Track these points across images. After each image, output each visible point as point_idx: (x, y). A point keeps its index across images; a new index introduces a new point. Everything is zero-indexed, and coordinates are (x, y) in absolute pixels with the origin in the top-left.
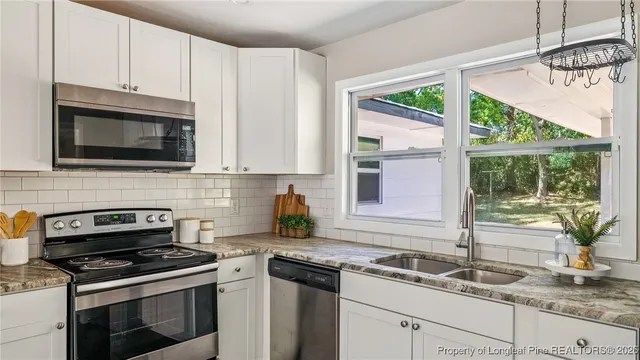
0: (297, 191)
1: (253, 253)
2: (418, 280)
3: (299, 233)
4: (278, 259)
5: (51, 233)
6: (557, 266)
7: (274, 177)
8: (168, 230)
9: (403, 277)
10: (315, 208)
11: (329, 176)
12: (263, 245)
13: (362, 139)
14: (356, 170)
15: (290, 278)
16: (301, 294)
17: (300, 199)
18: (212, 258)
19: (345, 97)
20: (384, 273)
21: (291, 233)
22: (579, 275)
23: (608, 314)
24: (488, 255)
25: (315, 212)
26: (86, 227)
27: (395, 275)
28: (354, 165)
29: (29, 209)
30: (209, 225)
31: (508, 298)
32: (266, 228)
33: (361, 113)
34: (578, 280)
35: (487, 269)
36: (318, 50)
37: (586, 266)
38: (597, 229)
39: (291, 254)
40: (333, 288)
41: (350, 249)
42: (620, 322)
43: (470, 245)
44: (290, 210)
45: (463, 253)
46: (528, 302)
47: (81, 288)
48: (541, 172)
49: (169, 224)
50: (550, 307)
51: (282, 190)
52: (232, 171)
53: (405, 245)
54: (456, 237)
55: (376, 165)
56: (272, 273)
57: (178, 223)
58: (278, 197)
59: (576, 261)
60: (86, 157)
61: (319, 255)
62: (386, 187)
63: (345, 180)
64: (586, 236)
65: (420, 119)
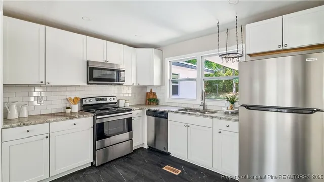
0: (153, 91)
1: (142, 109)
2: (189, 114)
3: (154, 104)
4: (149, 110)
5: (84, 103)
6: (225, 109)
7: (146, 87)
8: (116, 103)
9: (185, 113)
10: (159, 96)
11: (163, 86)
12: (144, 107)
13: (173, 74)
14: (172, 84)
15: (153, 116)
16: (156, 120)
17: (154, 93)
18: (131, 110)
19: (168, 63)
20: (180, 113)
21: (152, 104)
22: (230, 111)
23: (233, 119)
24: (209, 108)
25: (159, 97)
26: (93, 101)
27: (183, 113)
28: (171, 83)
29: (78, 97)
30: (127, 101)
31: (211, 117)
32: (144, 103)
33: (173, 66)
34: (230, 113)
35: (208, 112)
36: (160, 48)
37: (232, 109)
38: (235, 100)
39: (153, 109)
40: (166, 118)
41: (170, 107)
42: (236, 120)
43: (204, 105)
44: (151, 97)
45: (202, 108)
46: (216, 117)
47: (98, 117)
48: (234, 85)
49: (116, 101)
50: (221, 118)
51: (149, 91)
52: (135, 85)
53: (186, 106)
54: (200, 103)
55: (177, 83)
56: (147, 115)
57: (118, 100)
58: (147, 93)
59: (229, 108)
60: (94, 81)
61: (161, 109)
62: (181, 90)
63: (168, 88)
64: (233, 102)
65: (191, 68)
